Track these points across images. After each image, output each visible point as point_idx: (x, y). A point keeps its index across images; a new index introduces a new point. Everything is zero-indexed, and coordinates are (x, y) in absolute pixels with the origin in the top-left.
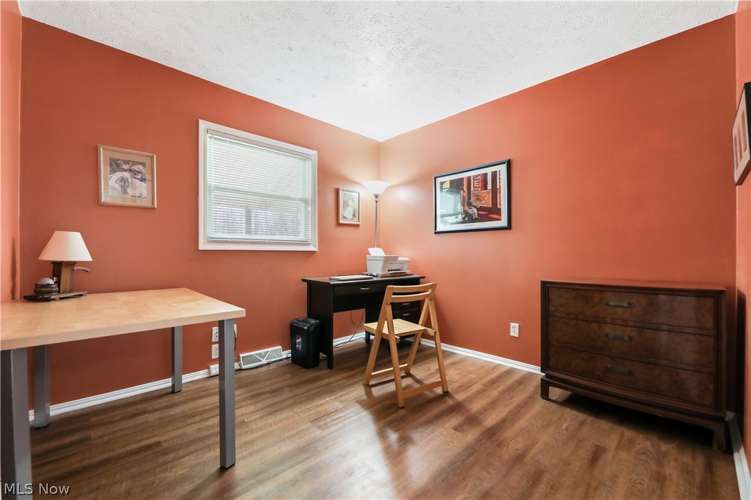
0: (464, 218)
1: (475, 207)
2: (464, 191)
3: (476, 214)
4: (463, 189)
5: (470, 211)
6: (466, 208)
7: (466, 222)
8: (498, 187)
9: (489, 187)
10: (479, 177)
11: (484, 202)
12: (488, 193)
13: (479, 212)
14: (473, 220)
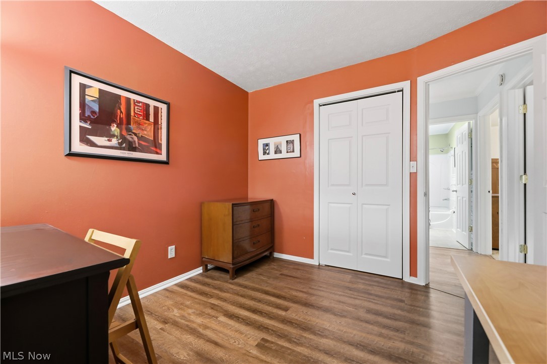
0: (121, 144)
1: (135, 134)
2: (121, 112)
3: (137, 142)
4: (120, 109)
5: (128, 137)
6: (124, 133)
7: (124, 149)
8: (160, 123)
9: (152, 119)
10: (140, 104)
11: (145, 132)
12: (149, 124)
13: (141, 142)
14: (132, 148)
